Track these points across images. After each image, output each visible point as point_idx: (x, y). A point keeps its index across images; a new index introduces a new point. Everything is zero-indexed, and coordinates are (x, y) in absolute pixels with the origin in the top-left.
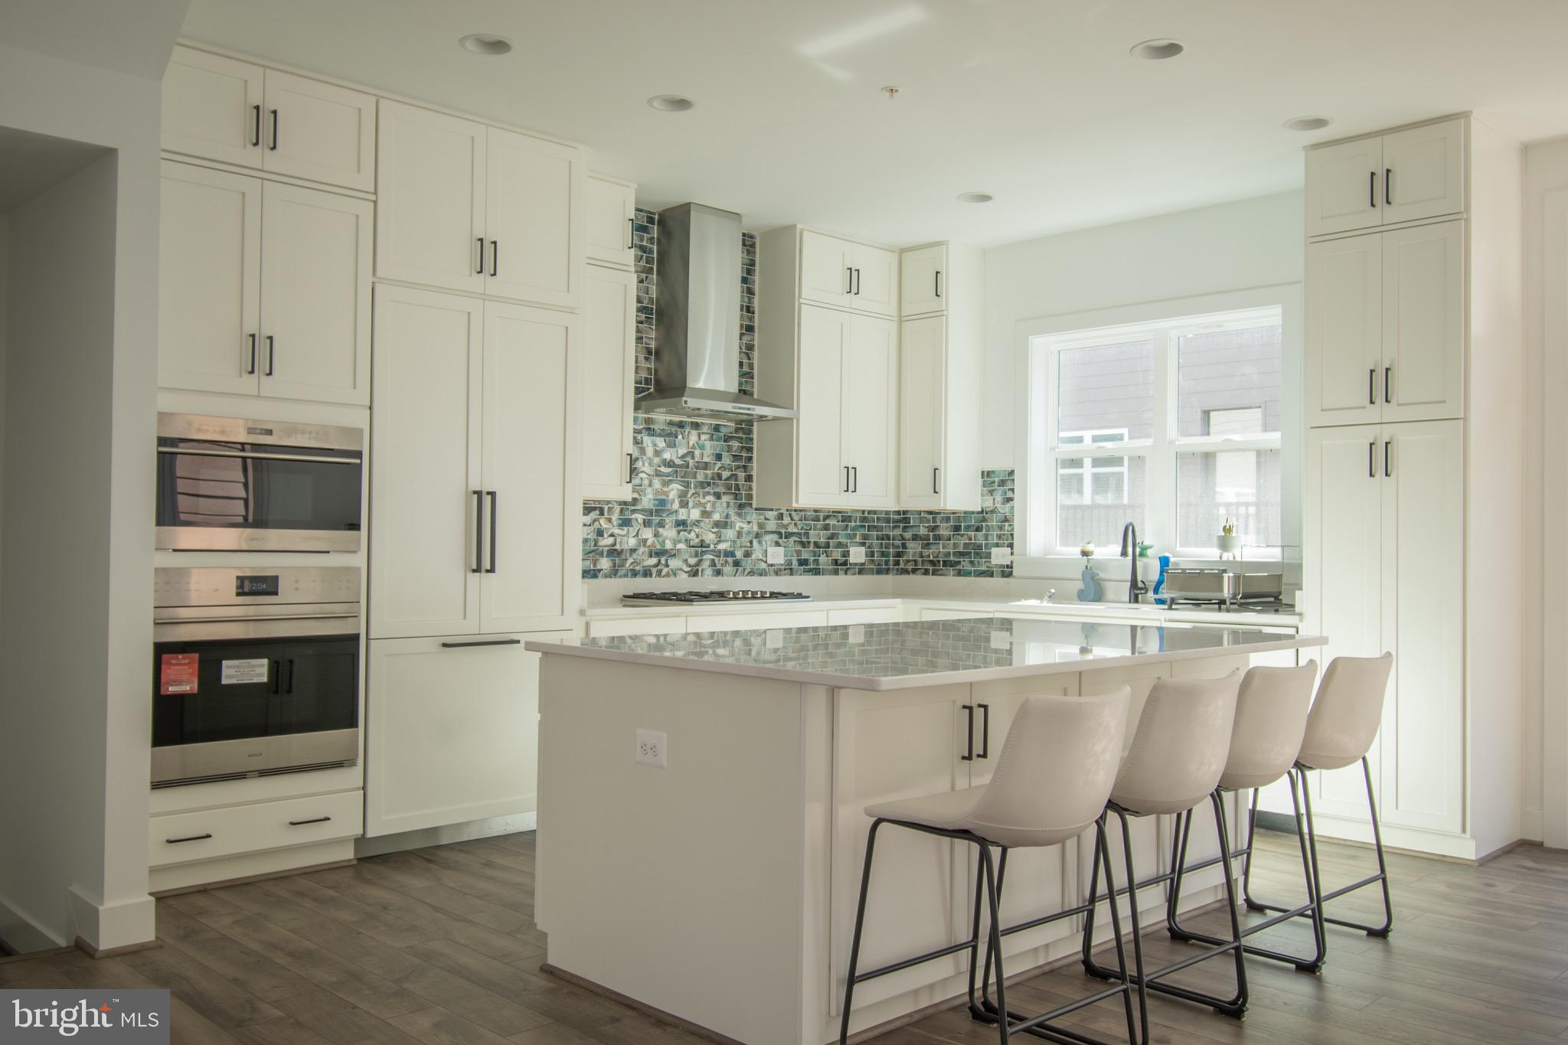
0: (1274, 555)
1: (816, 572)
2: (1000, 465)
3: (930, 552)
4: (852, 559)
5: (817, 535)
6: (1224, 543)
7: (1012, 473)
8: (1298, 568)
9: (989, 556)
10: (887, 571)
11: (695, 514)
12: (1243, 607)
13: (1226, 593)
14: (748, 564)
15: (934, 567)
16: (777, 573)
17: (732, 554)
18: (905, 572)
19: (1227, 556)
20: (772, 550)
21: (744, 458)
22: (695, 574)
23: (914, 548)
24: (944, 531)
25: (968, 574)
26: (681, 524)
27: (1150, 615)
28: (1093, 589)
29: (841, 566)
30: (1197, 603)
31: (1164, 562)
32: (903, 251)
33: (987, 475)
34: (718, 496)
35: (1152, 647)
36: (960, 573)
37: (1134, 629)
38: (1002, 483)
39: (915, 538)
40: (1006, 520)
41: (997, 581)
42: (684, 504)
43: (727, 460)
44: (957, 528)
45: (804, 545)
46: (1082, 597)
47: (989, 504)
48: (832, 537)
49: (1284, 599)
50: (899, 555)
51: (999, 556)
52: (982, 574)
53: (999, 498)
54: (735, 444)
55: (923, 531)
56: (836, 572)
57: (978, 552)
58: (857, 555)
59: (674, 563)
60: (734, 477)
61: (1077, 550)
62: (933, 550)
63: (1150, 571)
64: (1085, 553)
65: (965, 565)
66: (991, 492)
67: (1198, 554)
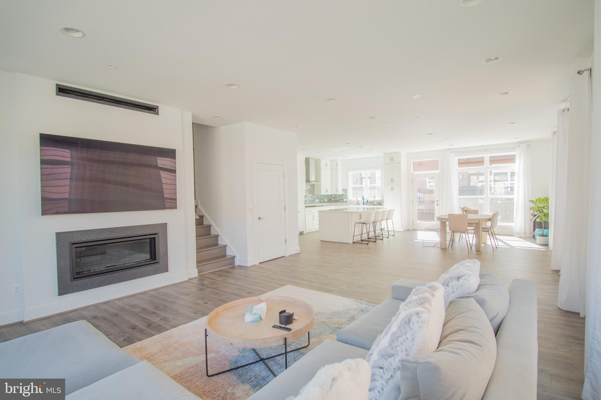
0: (380, 199)
1: (322, 203)
2: (345, 188)
3: (335, 200)
4: (325, 201)
5: (322, 198)
6: (374, 198)
7: (347, 189)
8: (384, 200)
9: (344, 200)
10: (329, 202)
11: (309, 196)
12: (377, 205)
13: (376, 204)
14: (315, 202)
15: (336, 201)
16: (317, 203)
17: (313, 201)
18: (332, 202)
19: (375, 199)
20: (317, 200)
21: (314, 189)
22: (309, 204)
23: (333, 199)
24: (337, 197)
25: (341, 202)
26: (308, 197)
27: (365, 206)
28: (358, 203)
29: (324, 202)
30: (372, 205)
31: (367, 200)
32: (331, 160)
33: (343, 189)
34: (311, 193)
35: (366, 210)
36: (340, 202)
37: (363, 208)
38: (345, 190)
39: (333, 198)
40: (346, 195)
41: (345, 203)
42: (308, 195)
43: (312, 189)
44: (339, 196)
45: (320, 199)
46: (357, 205)
47: (344, 193)
48: (323, 198)
49: (382, 204)
50: (331, 200)
51: (345, 200)
52: (343, 202)
53: (345, 192)
54: (313, 187)
55: (334, 197)
56: (324, 203)
57: (342, 199)
58: (326, 200)
59: (307, 202)
60: (313, 191)
61: (356, 199)
62: (336, 199)
63: (365, 201)
64: (357, 199)
65: (340, 201)
66: (344, 192)
67: (371, 199)
